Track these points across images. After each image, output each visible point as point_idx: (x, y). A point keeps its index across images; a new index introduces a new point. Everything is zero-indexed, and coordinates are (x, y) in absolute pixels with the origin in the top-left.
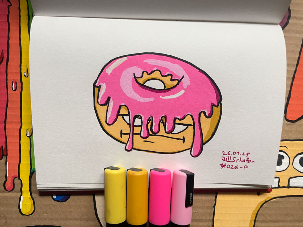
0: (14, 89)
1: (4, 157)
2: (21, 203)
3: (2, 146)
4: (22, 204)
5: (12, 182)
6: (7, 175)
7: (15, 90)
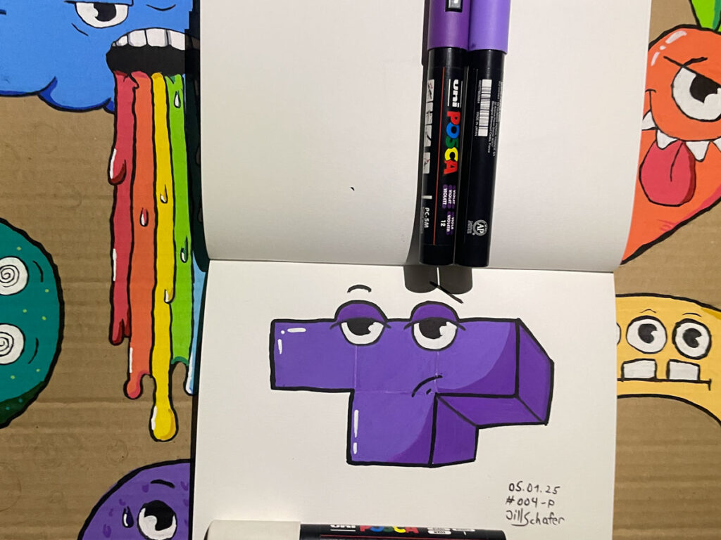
0: (143, 224)
1: (126, 340)
2: (153, 420)
3: (123, 320)
4: (156, 421)
5: (139, 383)
6: (131, 371)
7: (146, 225)
